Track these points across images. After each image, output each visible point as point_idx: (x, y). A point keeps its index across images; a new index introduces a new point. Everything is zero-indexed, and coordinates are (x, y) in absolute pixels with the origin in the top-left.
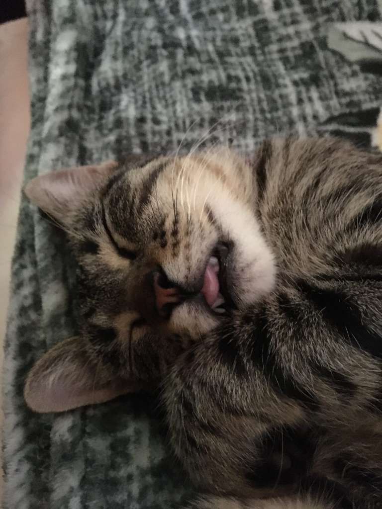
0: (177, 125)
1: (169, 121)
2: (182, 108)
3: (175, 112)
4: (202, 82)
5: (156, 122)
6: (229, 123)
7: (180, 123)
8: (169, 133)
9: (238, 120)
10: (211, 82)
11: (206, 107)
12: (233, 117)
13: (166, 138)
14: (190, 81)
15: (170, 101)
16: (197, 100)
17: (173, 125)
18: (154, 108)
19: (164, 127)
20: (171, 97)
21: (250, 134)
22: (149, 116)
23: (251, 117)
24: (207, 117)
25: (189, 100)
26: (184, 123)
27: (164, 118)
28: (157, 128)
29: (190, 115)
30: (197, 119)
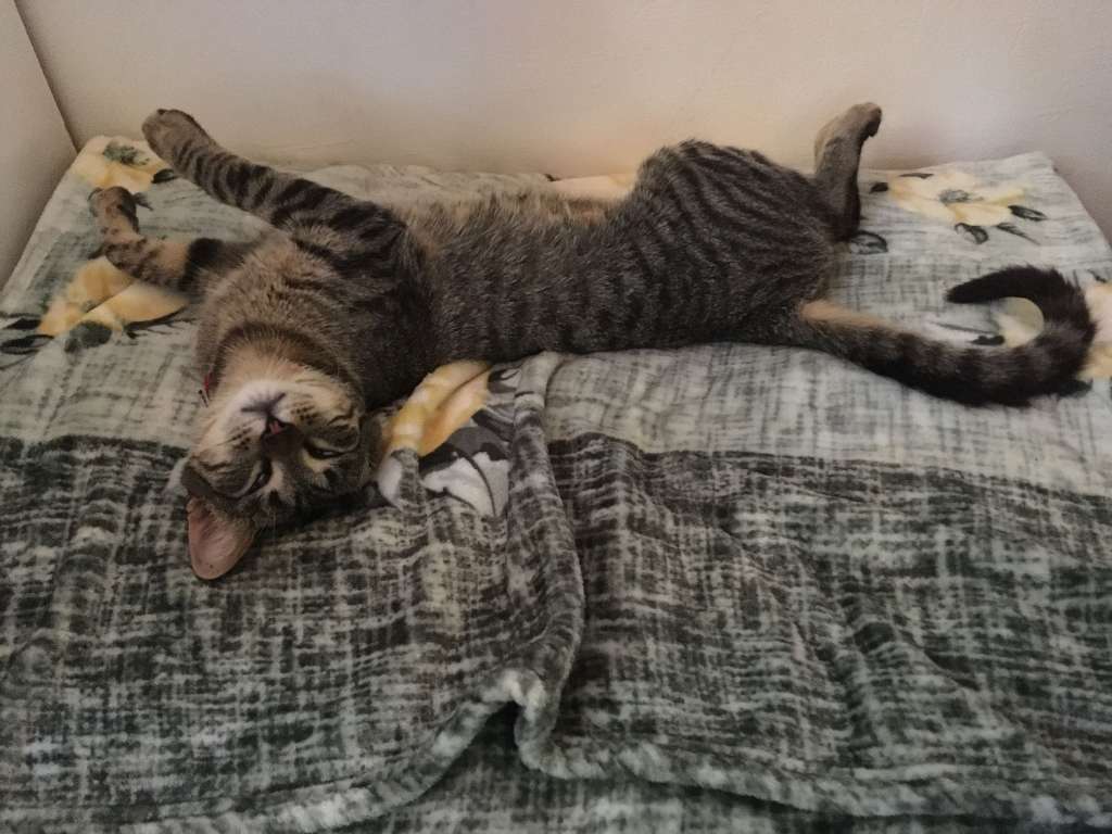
0: (261, 671)
1: (253, 680)
2: (243, 664)
3: (244, 673)
4: (213, 638)
5: (254, 698)
6: (266, 615)
7: (258, 667)
8: (271, 682)
9: (266, 605)
10: (214, 627)
11: (246, 638)
12: (260, 610)
13: (278, 686)
14: (209, 653)
15: (229, 676)
16: (238, 645)
17: (258, 677)
18: (232, 699)
19: (262, 688)
20: (223, 675)
21: (282, 594)
22: (246, 706)
23: (261, 592)
24: (259, 638)
25: (235, 655)
26: (259, 662)
27: (248, 688)
28: (263, 697)
29: (253, 656)
30: (258, 648)
